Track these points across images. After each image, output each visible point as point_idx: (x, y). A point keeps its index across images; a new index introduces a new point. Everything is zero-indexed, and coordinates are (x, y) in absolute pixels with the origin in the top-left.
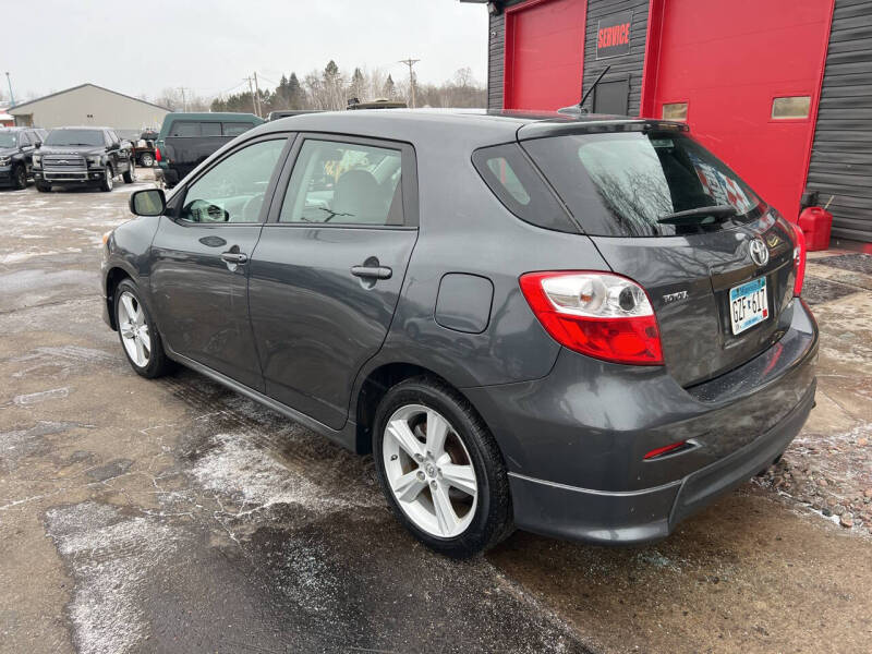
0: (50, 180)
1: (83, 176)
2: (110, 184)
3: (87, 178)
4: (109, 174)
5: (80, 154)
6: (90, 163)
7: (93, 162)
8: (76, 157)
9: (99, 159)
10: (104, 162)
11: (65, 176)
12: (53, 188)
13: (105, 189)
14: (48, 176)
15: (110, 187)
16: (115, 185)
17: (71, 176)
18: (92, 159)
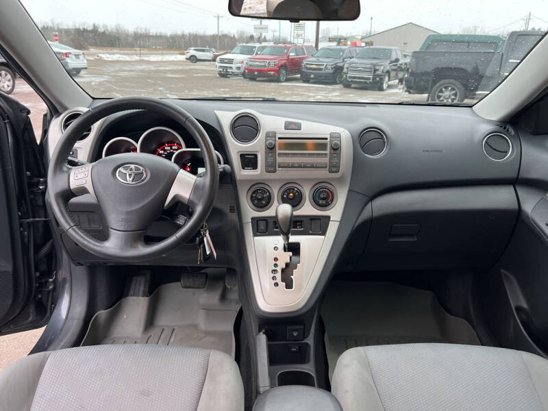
0: (350, 80)
1: (369, 79)
2: (385, 86)
3: (371, 81)
4: (387, 79)
5: (371, 64)
6: (376, 70)
7: (378, 70)
8: (369, 66)
9: (382, 68)
10: (385, 71)
11: (359, 78)
12: (353, 86)
13: (381, 89)
14: (350, 77)
15: (385, 88)
16: (389, 87)
17: (363, 78)
18: (378, 68)
